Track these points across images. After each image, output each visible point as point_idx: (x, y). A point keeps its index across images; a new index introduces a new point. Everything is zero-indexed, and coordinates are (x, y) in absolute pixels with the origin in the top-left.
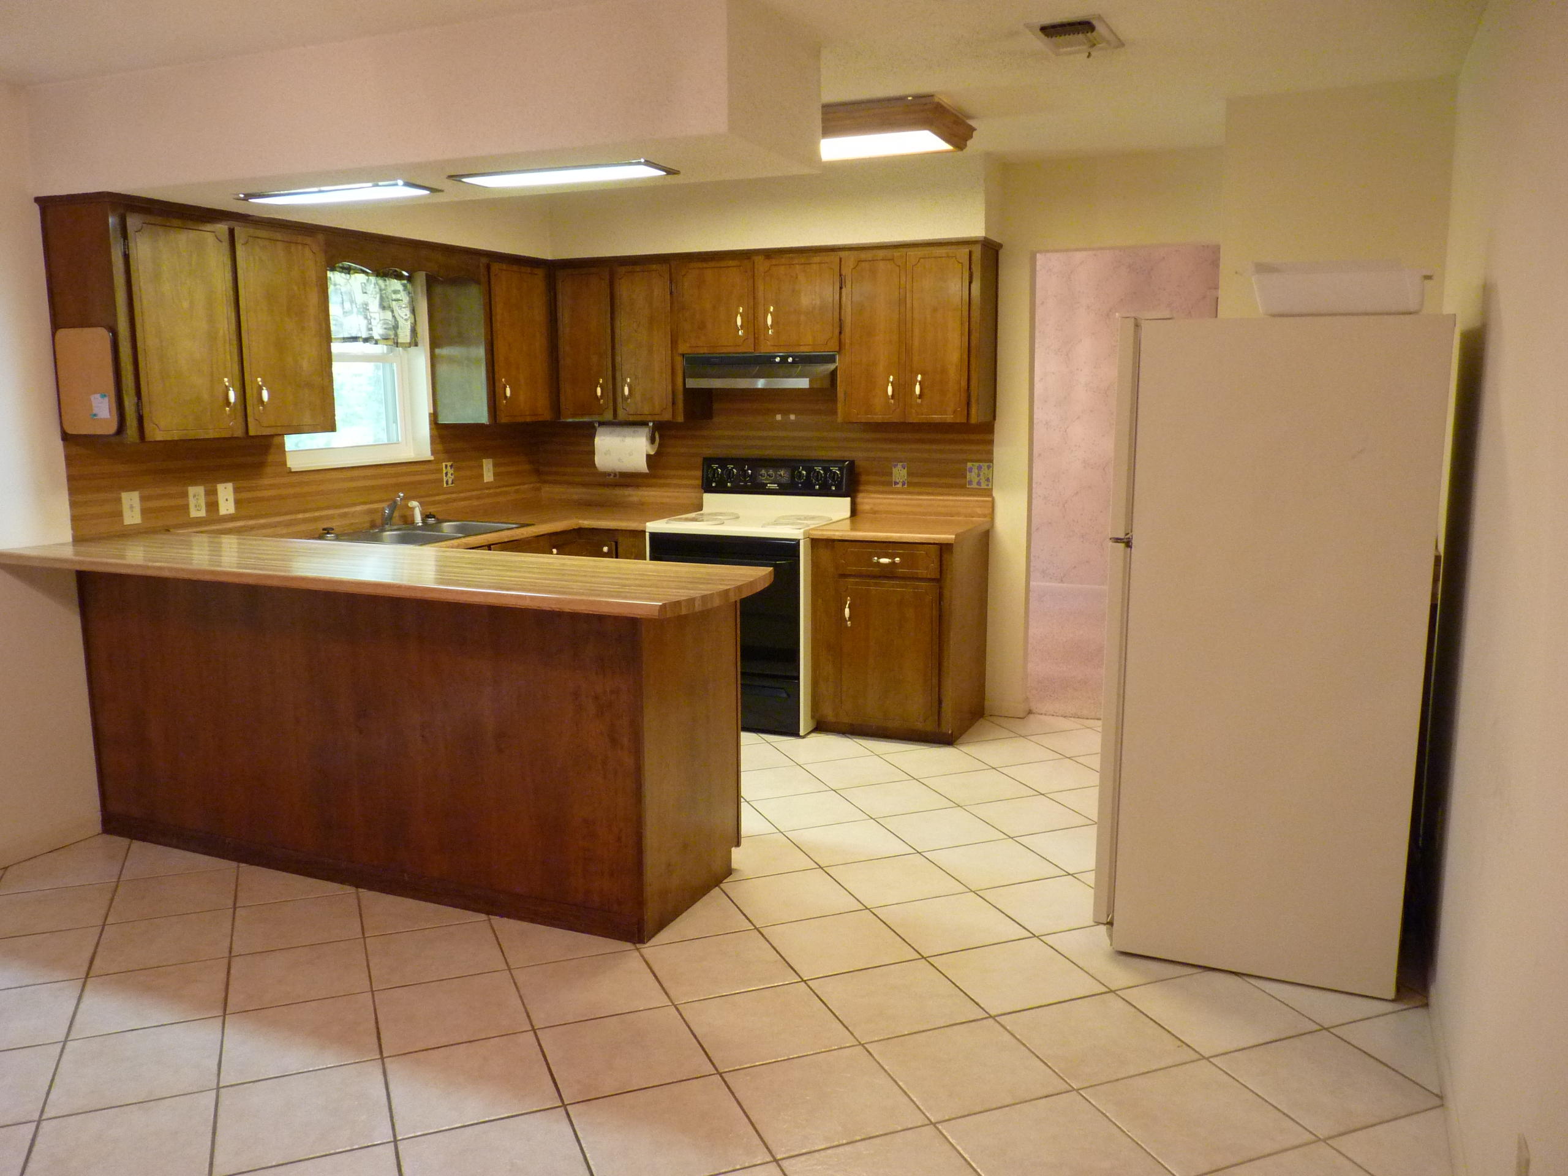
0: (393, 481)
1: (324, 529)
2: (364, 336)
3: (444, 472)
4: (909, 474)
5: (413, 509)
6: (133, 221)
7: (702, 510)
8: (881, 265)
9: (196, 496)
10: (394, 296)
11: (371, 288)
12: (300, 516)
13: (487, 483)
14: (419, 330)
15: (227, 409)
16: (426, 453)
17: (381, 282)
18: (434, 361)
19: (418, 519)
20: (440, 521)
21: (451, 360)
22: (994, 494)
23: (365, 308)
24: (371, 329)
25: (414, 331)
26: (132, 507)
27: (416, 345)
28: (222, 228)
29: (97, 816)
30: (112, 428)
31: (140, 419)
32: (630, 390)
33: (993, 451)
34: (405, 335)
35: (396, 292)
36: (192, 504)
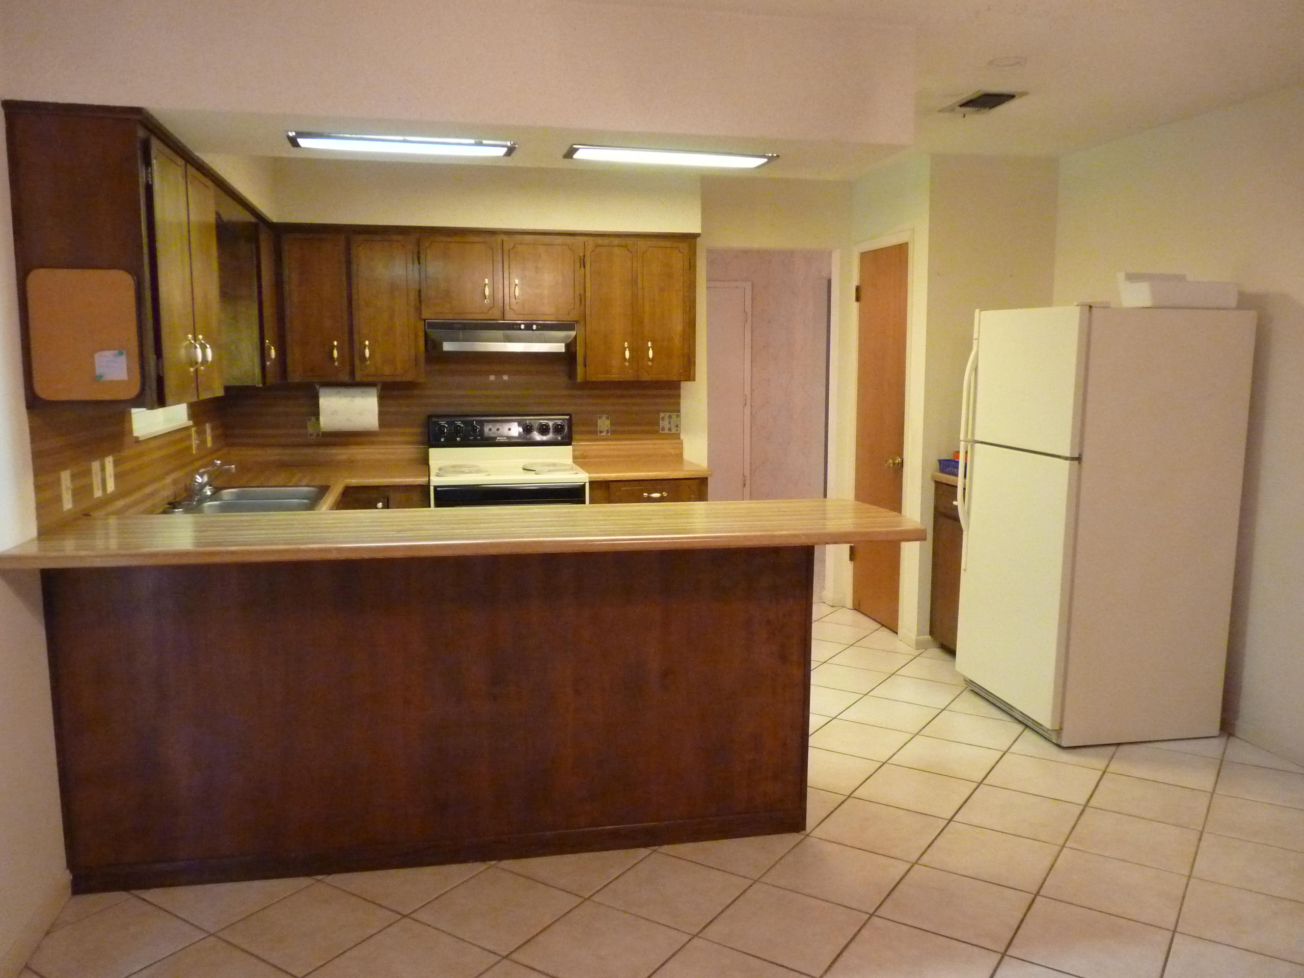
3: (194, 437)
4: (612, 424)
6: (154, 146)
8: (617, 251)
9: (96, 472)
15: (191, 369)
16: (183, 423)
22: (682, 437)
26: (67, 489)
28: (183, 163)
31: (160, 381)
32: (370, 352)
33: (680, 403)
36: (95, 482)
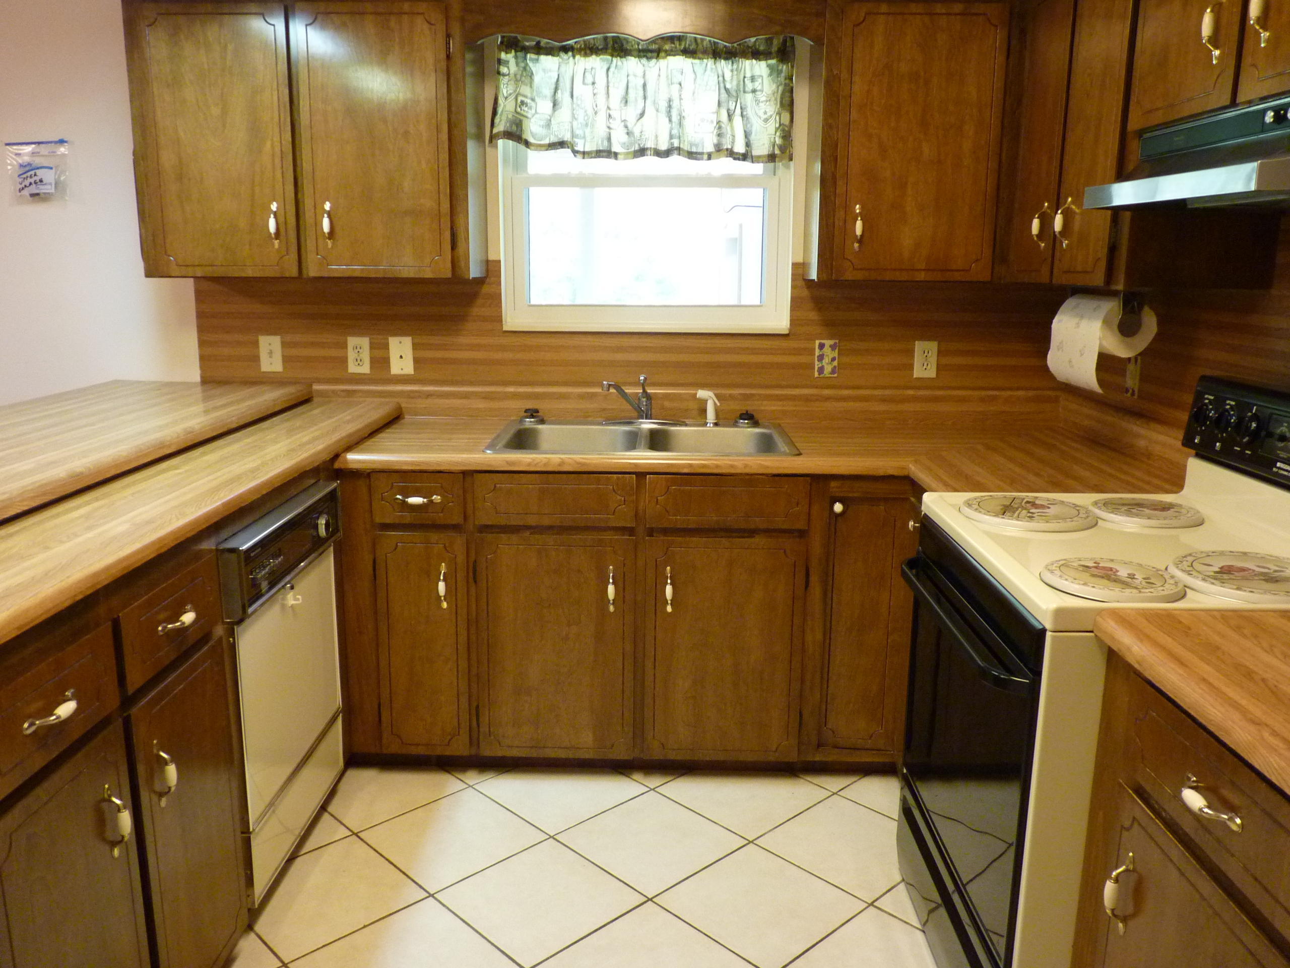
0: (706, 358)
1: (526, 411)
3: (816, 353)
7: (1181, 491)
9: (358, 348)
10: (750, 86)
12: (511, 389)
13: (918, 379)
14: (795, 132)
15: (275, 241)
16: (779, 322)
25: (785, 138)
26: (271, 352)
27: (790, 158)
28: (274, 7)
35: (753, 79)
36: (351, 355)
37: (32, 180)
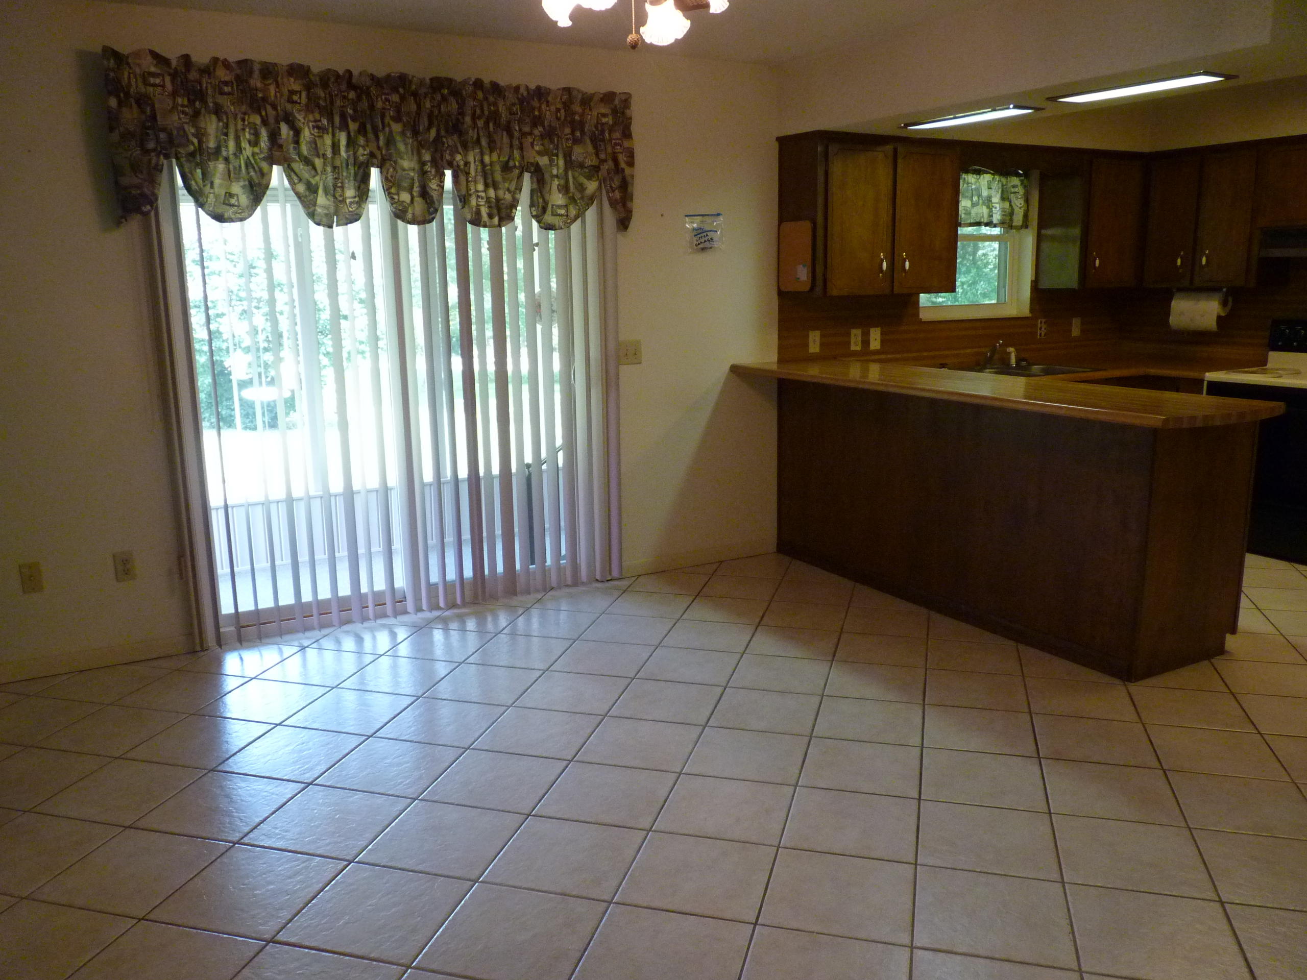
0: (995, 331)
2: (986, 221)
3: (1039, 326)
5: (1010, 353)
6: (833, 148)
7: (1266, 365)
9: (856, 335)
10: (1013, 190)
11: (995, 185)
13: (1074, 337)
14: (1030, 214)
15: (881, 275)
16: (1025, 311)
17: (1004, 180)
18: (1040, 239)
19: (1013, 362)
20: (1030, 364)
21: (1053, 238)
23: (989, 199)
24: (992, 216)
25: (1026, 216)
26: (814, 341)
27: (1027, 227)
28: (889, 148)
29: (774, 540)
30: (807, 288)
31: (825, 281)
32: (1207, 261)
34: (1018, 219)
35: (1014, 186)
36: (853, 341)
37: (706, 239)
